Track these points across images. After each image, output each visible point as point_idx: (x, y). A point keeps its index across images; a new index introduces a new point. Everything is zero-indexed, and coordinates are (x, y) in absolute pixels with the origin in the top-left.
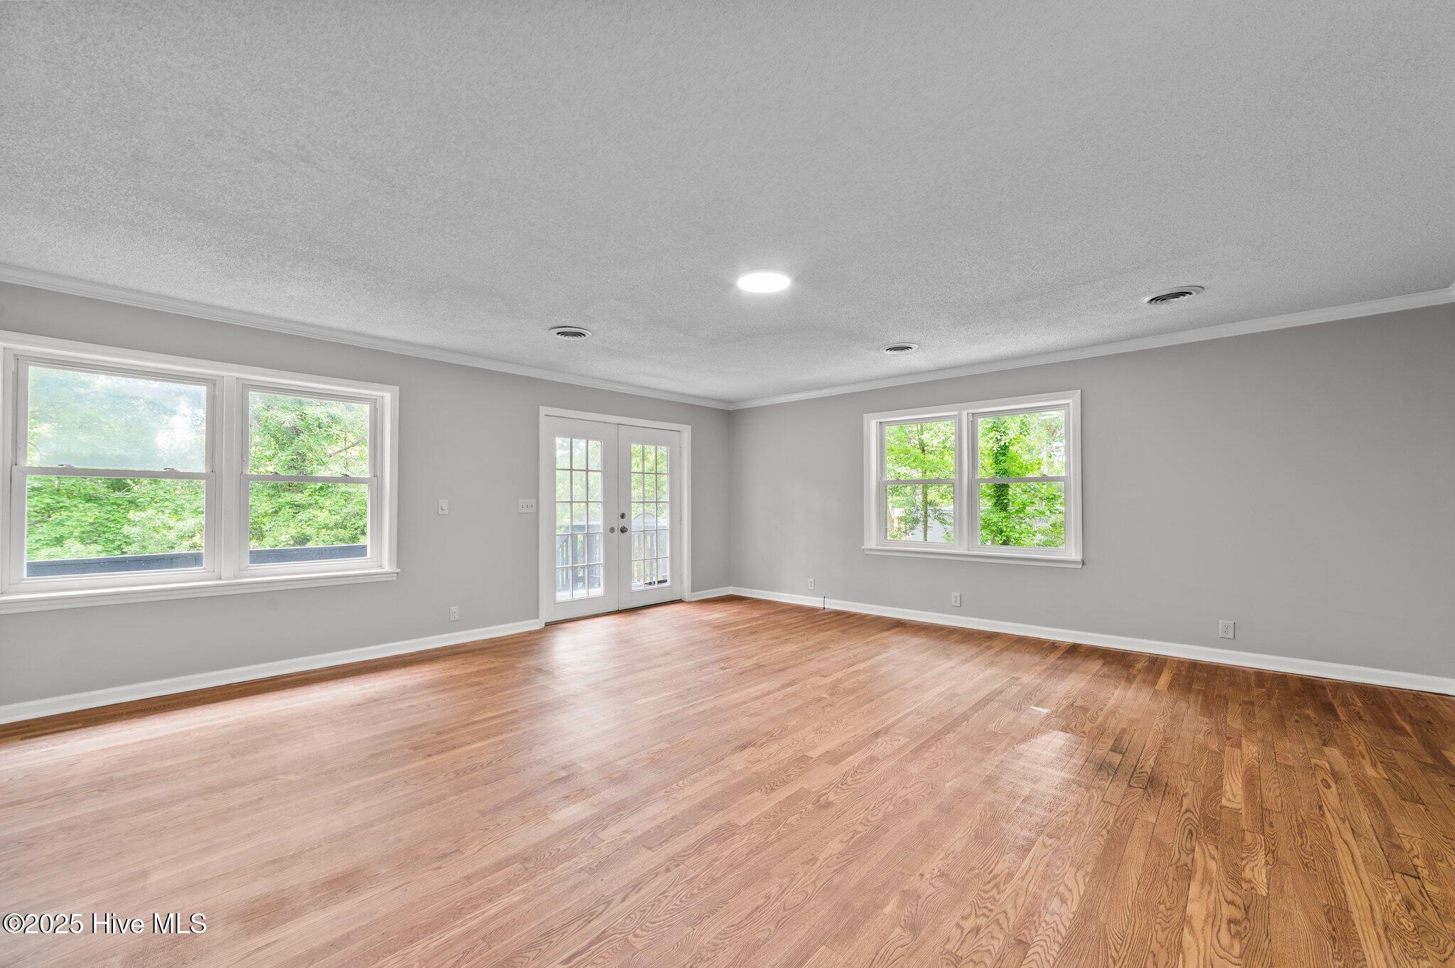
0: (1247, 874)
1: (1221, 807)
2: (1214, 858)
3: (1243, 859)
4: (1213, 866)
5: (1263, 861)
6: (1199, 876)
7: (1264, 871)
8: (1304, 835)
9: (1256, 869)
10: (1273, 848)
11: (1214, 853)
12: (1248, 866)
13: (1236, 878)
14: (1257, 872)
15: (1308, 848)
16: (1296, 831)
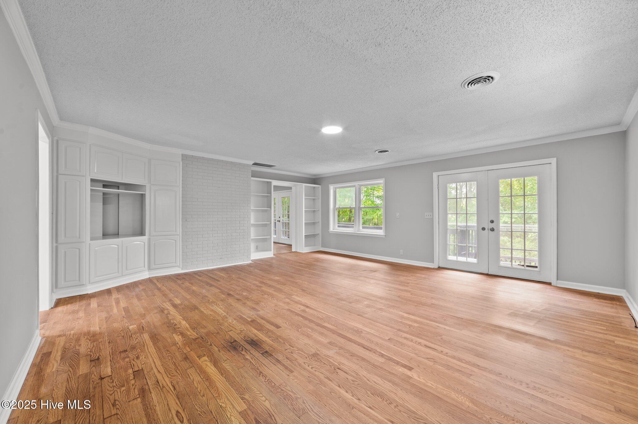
0: (180, 337)
1: (205, 355)
2: (191, 335)
3: (184, 340)
4: (189, 333)
5: (179, 344)
6: (189, 329)
7: (177, 341)
8: (174, 364)
9: (179, 340)
10: (179, 350)
11: (192, 337)
12: (181, 339)
13: (182, 334)
14: (178, 338)
15: (170, 358)
16: (177, 364)
